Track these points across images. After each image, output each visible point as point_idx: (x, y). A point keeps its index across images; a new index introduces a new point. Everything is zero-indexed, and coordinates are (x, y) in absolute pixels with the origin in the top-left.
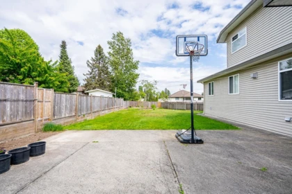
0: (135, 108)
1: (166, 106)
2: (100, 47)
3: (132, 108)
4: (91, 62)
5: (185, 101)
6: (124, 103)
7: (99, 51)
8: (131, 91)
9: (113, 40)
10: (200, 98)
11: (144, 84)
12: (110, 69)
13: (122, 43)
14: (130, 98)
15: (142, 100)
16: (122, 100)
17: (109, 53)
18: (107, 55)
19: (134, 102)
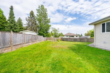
0: (49, 40)
1: (63, 40)
2: (32, 11)
3: (48, 41)
4: (28, 18)
5: (71, 37)
6: (43, 38)
7: (32, 13)
8: (47, 33)
9: (39, 9)
10: (77, 36)
11: (53, 29)
12: (37, 22)
13: (43, 10)
14: (47, 36)
15: (52, 37)
16: (42, 37)
17: (37, 15)
18: (36, 16)
19: (48, 38)
